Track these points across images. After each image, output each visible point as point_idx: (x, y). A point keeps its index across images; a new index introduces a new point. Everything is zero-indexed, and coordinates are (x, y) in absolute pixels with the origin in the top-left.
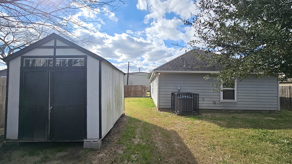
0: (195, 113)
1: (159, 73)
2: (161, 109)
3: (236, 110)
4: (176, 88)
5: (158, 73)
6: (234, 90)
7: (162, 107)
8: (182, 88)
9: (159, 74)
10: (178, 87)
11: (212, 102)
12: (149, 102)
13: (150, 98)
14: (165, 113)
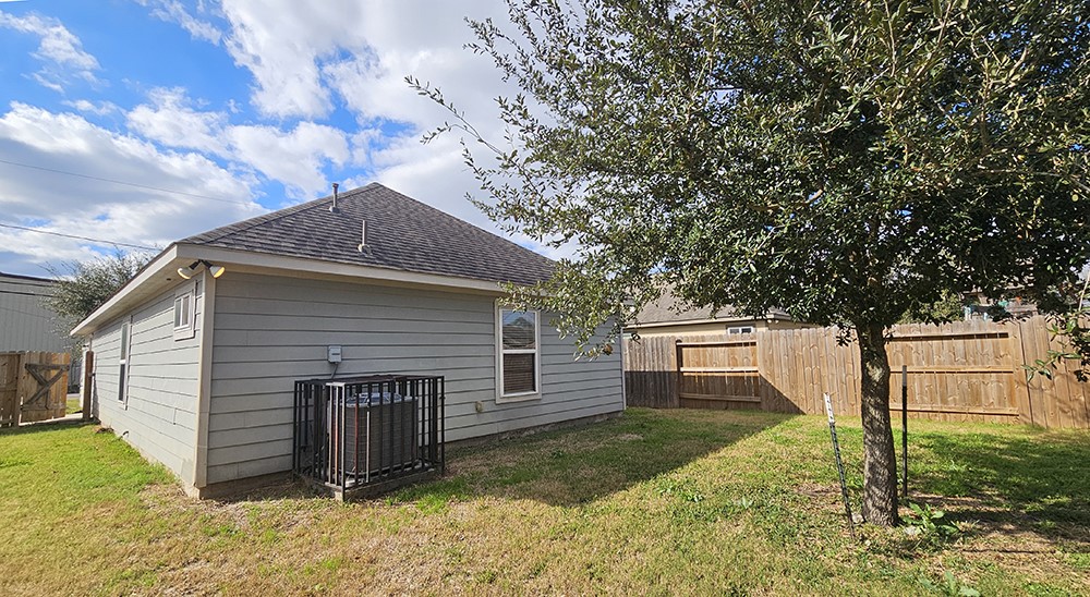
0: (428, 468)
1: (220, 265)
2: (220, 488)
3: (538, 426)
4: (318, 353)
5: (208, 264)
6: (533, 355)
7: (230, 474)
8: (350, 352)
9: (218, 272)
10: (332, 351)
11: (471, 409)
12: (93, 454)
13: (90, 429)
14: (262, 504)
